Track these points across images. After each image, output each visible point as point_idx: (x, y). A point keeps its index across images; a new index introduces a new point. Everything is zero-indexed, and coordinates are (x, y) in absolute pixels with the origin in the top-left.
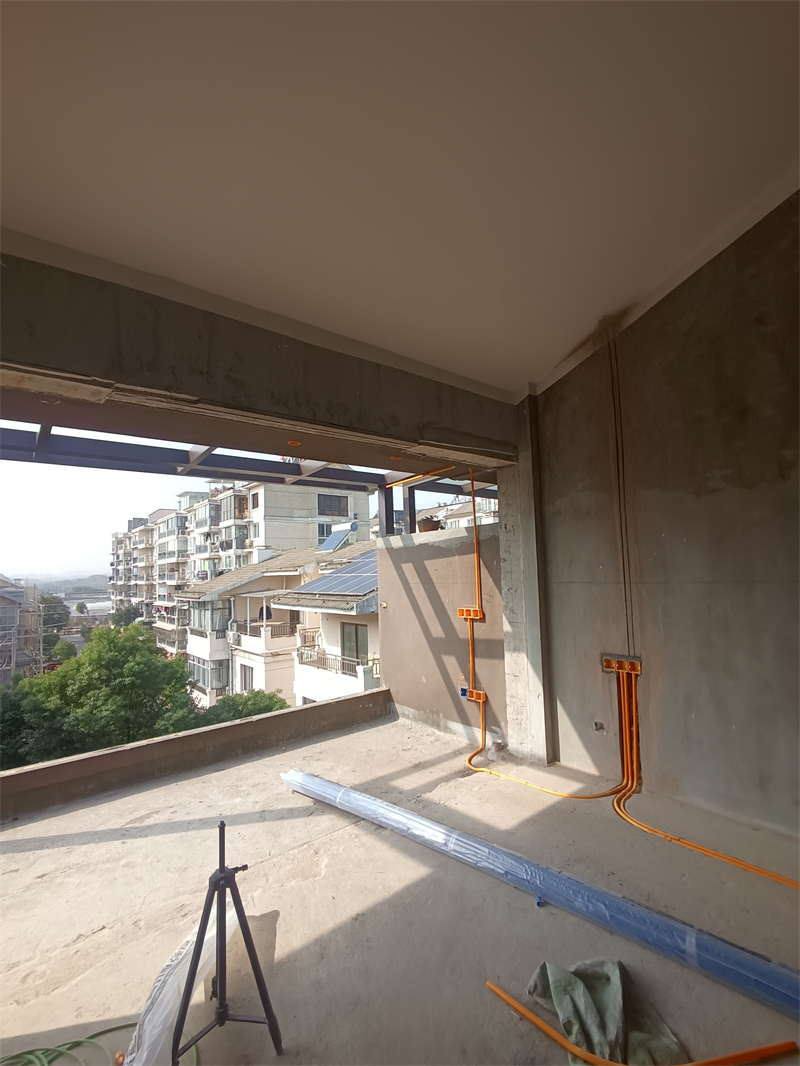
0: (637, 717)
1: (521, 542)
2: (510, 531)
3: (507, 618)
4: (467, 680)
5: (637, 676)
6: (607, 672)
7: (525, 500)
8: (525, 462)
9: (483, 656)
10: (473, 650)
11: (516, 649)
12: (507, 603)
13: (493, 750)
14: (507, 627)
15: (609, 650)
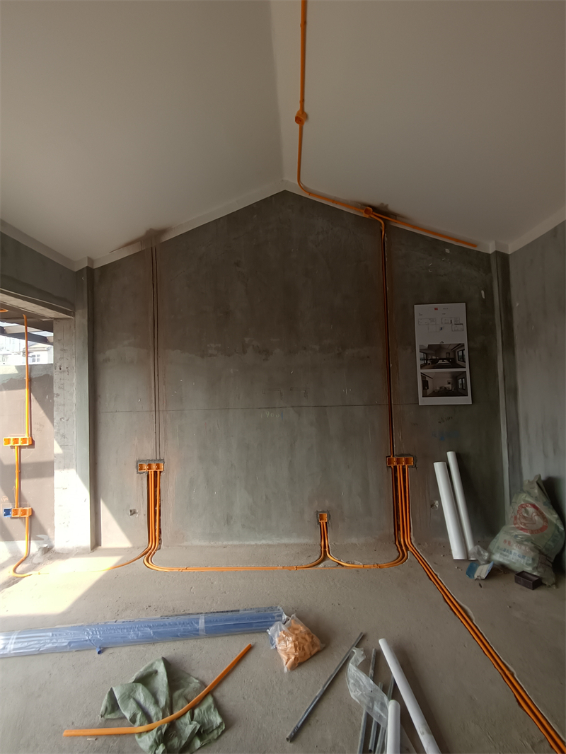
0: (160, 499)
1: (74, 381)
2: (64, 371)
3: (58, 443)
4: (11, 500)
5: (160, 472)
6: (140, 473)
7: (79, 347)
8: (81, 318)
9: (30, 477)
10: (20, 473)
11: (66, 467)
12: (59, 430)
13: (39, 554)
14: (57, 449)
15: (143, 457)
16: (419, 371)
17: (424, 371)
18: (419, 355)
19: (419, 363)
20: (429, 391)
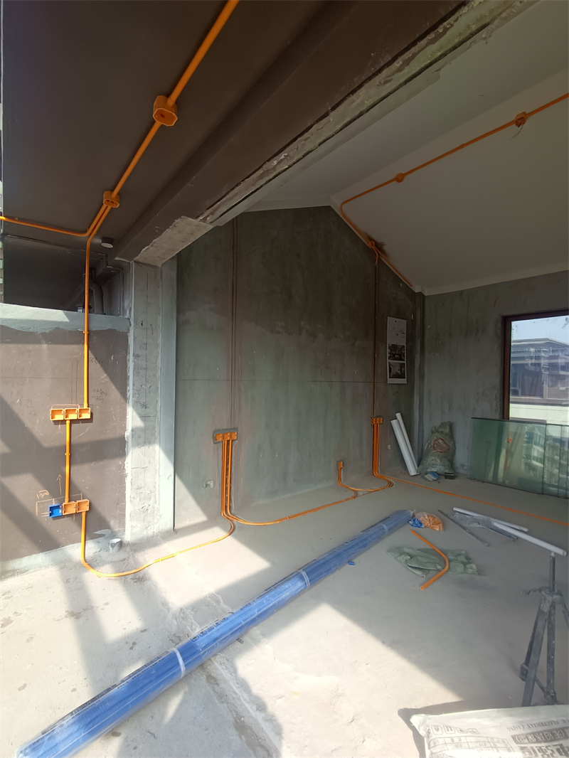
1: (160, 341)
2: (148, 329)
3: (138, 414)
5: (233, 441)
6: (216, 443)
7: (167, 304)
11: (146, 442)
12: (139, 399)
14: (137, 422)
16: (388, 361)
17: (391, 361)
18: (388, 350)
19: (388, 355)
20: (392, 374)
